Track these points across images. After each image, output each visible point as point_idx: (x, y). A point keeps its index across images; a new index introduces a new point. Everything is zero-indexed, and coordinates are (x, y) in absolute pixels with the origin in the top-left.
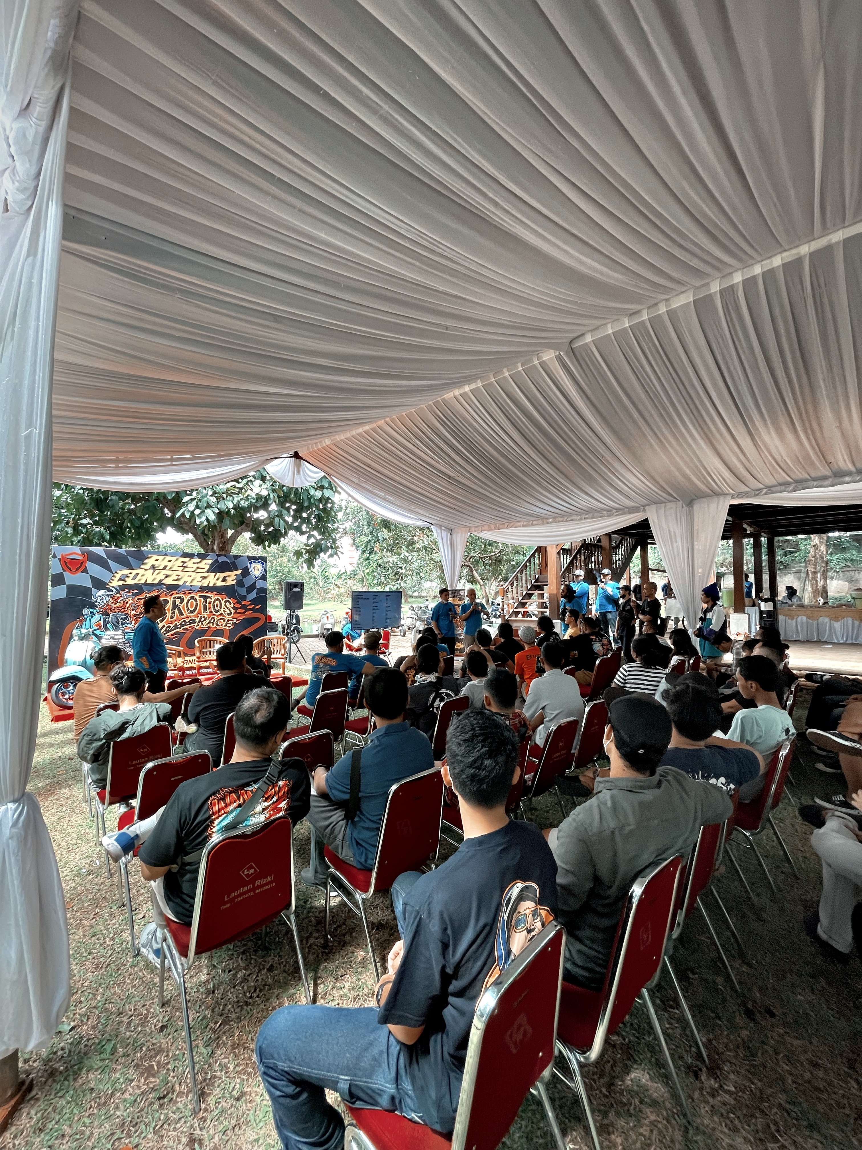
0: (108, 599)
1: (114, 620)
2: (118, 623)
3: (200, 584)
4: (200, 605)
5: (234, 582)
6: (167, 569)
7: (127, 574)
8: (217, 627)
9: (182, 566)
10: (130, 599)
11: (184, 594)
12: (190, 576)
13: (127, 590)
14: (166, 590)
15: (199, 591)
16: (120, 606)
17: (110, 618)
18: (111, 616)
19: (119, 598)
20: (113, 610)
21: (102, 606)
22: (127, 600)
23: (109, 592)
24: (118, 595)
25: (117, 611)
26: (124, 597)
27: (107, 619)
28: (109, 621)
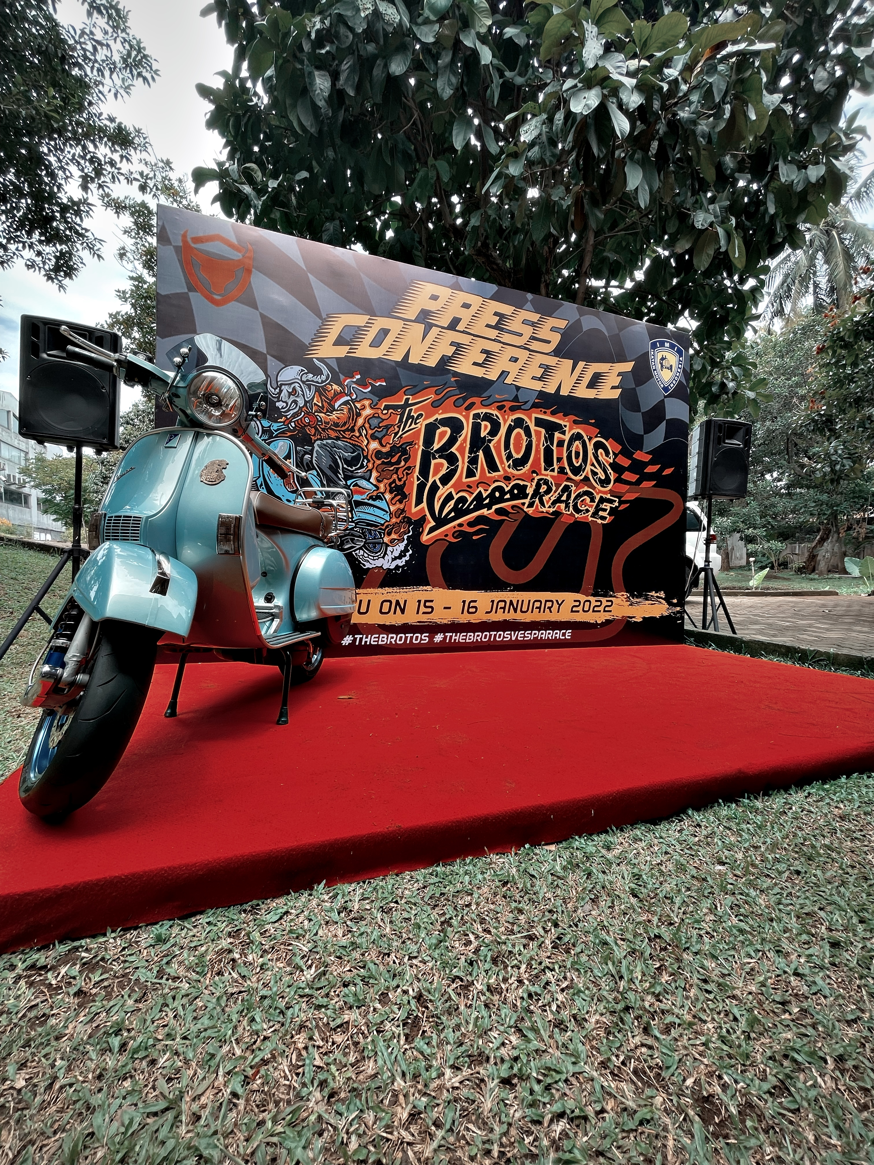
0: (309, 395)
1: (326, 462)
2: (336, 472)
3: (538, 386)
4: (538, 446)
5: (616, 394)
6: (460, 327)
7: (358, 327)
8: (577, 515)
9: (496, 327)
10: (367, 403)
11: (500, 408)
12: (516, 360)
13: (358, 377)
14: (457, 392)
15: (535, 406)
16: (341, 422)
17: (315, 455)
18: (316, 448)
19: (337, 395)
20: (323, 430)
21: (295, 415)
22: (358, 405)
23: (311, 375)
24: (335, 387)
25: (333, 434)
26: (350, 395)
27: (307, 457)
28: (311, 461)
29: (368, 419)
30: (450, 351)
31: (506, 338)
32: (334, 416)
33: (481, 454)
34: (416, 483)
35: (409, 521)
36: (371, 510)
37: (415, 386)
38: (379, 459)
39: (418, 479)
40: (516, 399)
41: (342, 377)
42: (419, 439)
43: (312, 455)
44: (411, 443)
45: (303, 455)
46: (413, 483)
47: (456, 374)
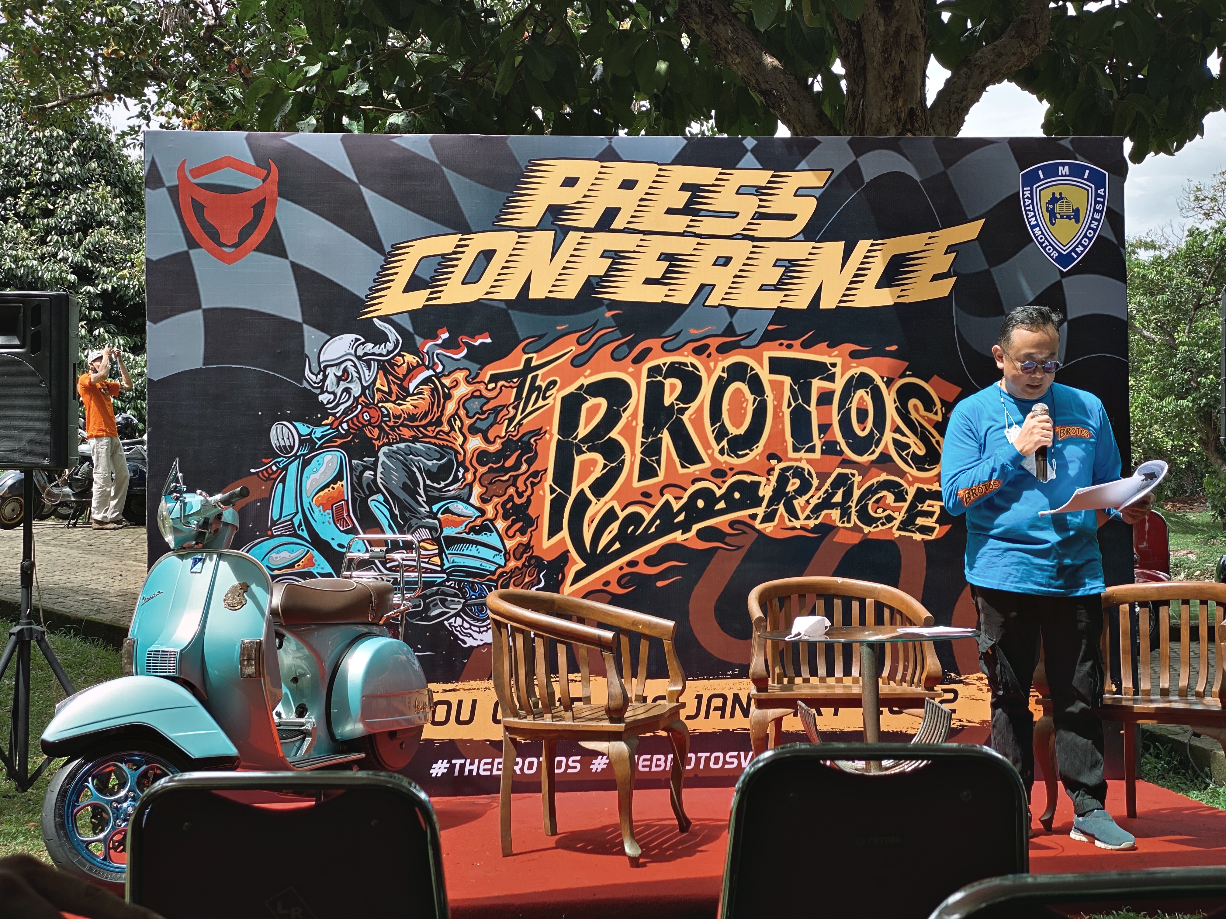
1: (397, 478)
2: (413, 493)
3: (772, 300)
4: (777, 408)
5: (945, 288)
6: (619, 223)
7: (443, 256)
8: (866, 529)
9: (687, 210)
10: (460, 376)
11: (698, 351)
12: (727, 261)
13: (446, 335)
14: (618, 334)
15: (768, 337)
16: (419, 411)
17: (380, 469)
18: (382, 458)
19: (411, 370)
20: (392, 428)
21: (346, 412)
22: (447, 381)
23: (370, 345)
24: (410, 358)
25: (407, 433)
26: (433, 367)
27: (368, 474)
28: (374, 481)
29: (463, 403)
30: (601, 267)
31: (706, 225)
32: (408, 405)
33: (666, 436)
34: (549, 497)
35: (537, 563)
36: (473, 550)
37: (541, 337)
38: (483, 465)
39: (552, 491)
40: (730, 330)
41: (419, 340)
42: (551, 425)
43: (375, 470)
44: (538, 433)
45: (362, 472)
46: (543, 497)
47: (614, 304)
